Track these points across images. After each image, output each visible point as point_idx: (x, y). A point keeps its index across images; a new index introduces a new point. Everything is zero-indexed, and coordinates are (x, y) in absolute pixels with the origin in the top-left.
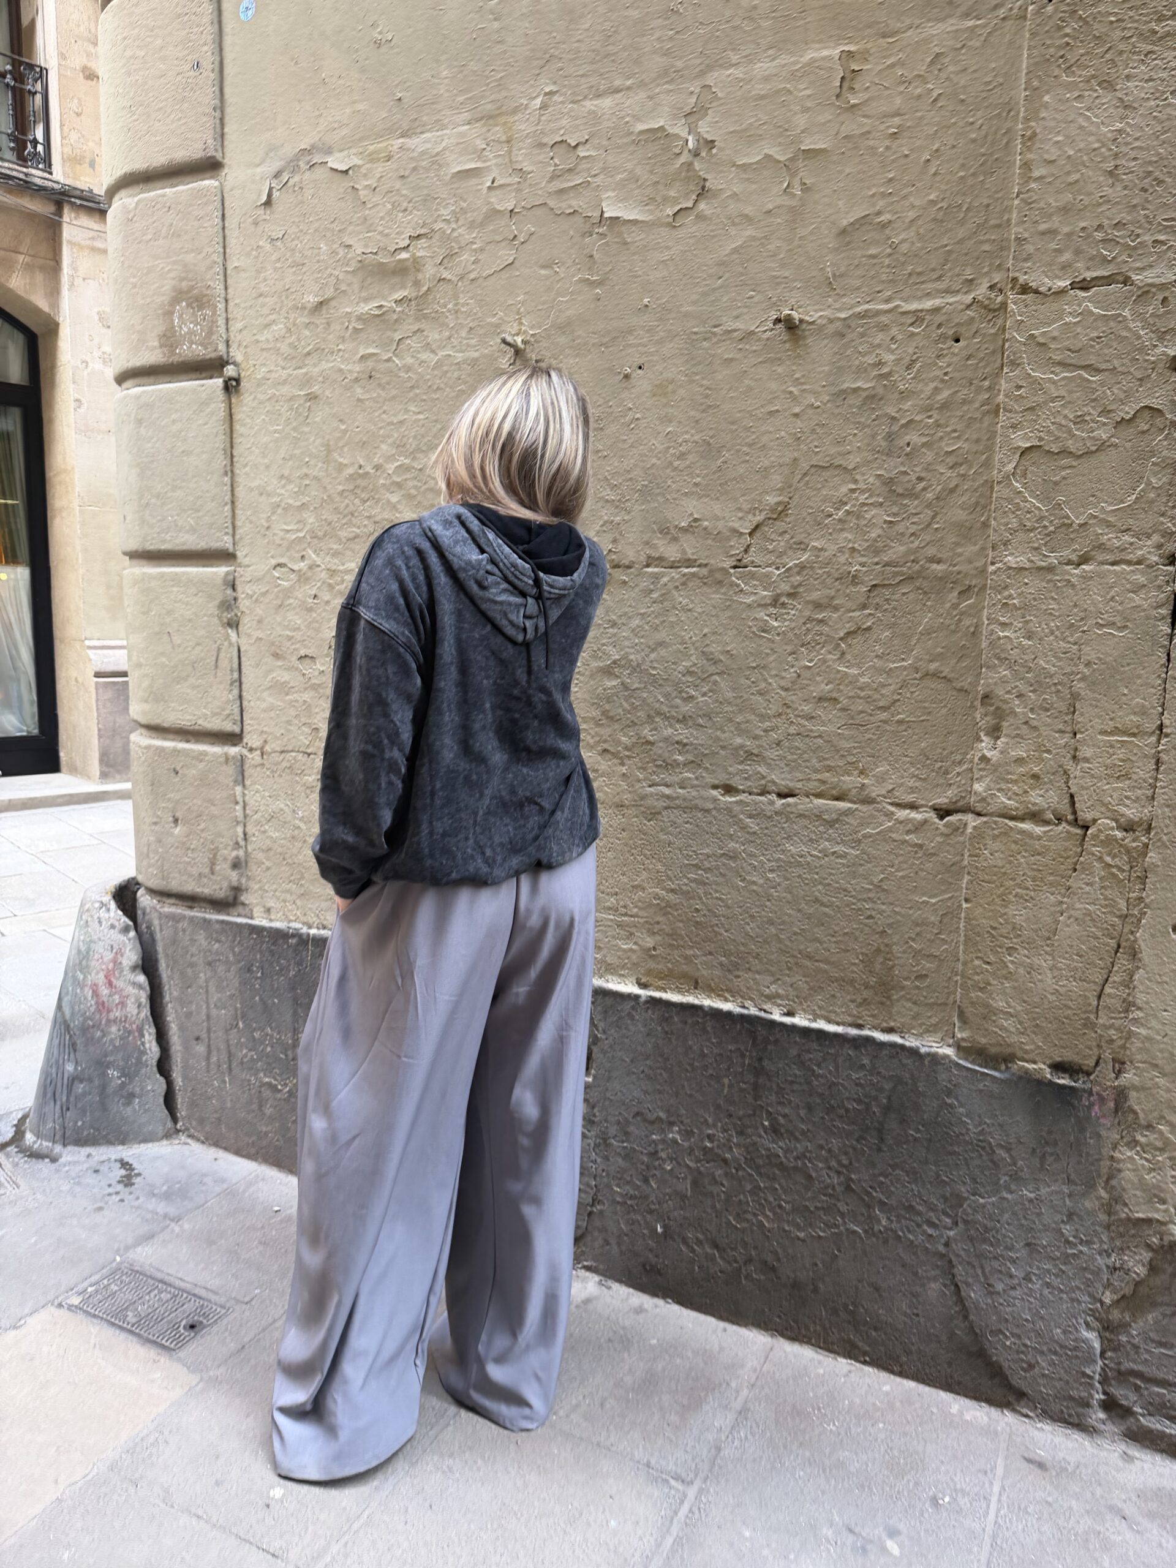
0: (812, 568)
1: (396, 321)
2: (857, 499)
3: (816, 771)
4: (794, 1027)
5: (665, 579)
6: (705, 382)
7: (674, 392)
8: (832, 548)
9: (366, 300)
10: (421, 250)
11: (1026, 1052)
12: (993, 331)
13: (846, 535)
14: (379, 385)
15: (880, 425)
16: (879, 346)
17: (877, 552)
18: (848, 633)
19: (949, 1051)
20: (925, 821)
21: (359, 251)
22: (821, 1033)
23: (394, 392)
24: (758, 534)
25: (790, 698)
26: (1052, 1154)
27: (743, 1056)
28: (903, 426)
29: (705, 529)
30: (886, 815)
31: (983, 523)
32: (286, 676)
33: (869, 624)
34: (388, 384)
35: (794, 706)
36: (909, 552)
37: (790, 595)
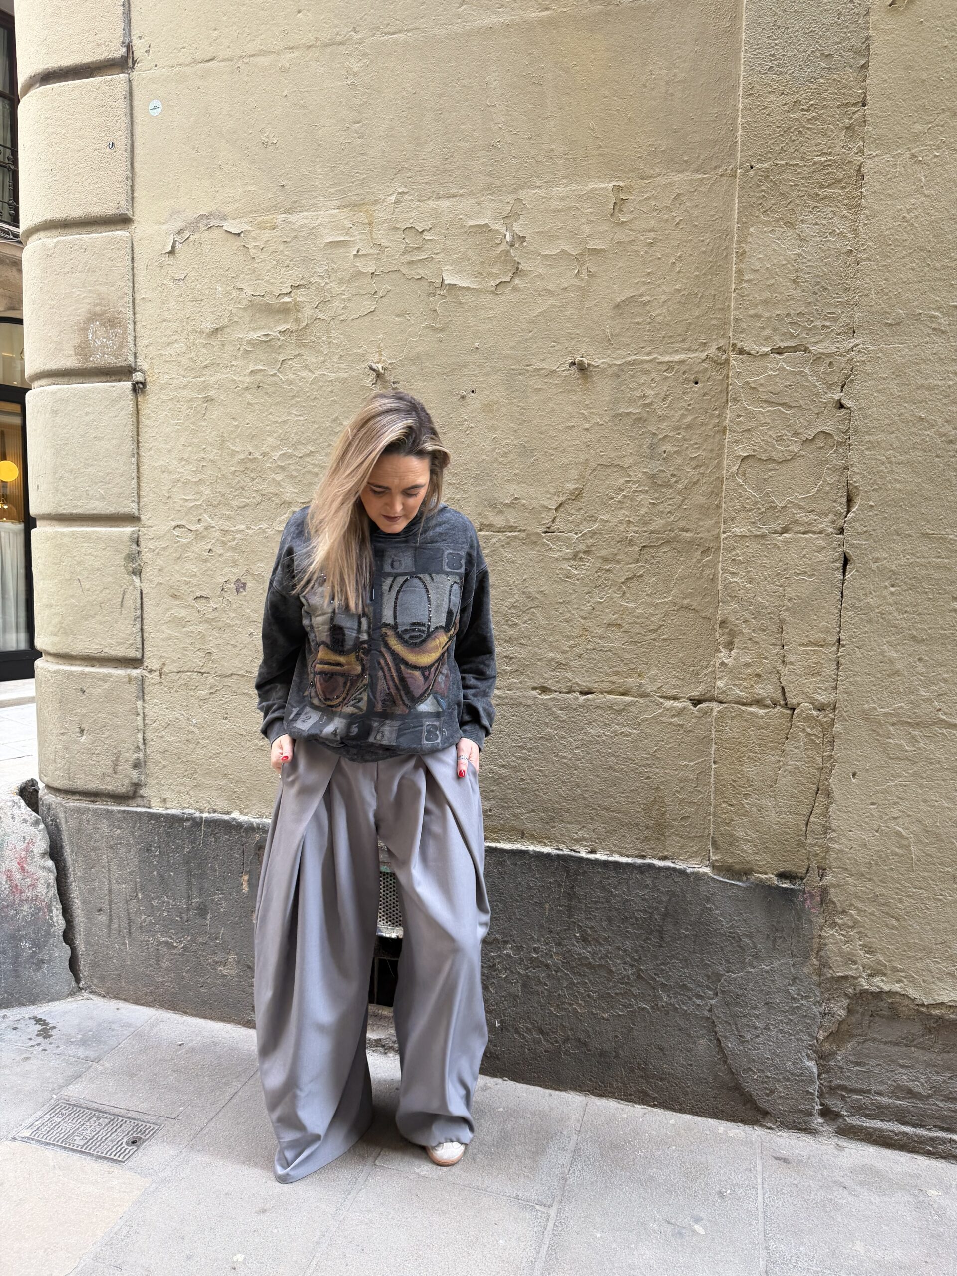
0: (600, 534)
1: (280, 347)
2: (630, 488)
3: (608, 675)
4: (597, 861)
5: (494, 540)
6: (521, 404)
7: (498, 410)
8: (615, 521)
9: (254, 330)
10: (300, 296)
11: (760, 867)
12: (720, 378)
13: (623, 512)
14: (267, 393)
15: (645, 438)
16: (643, 384)
17: (645, 524)
18: (627, 579)
19: (707, 870)
20: (685, 708)
21: (250, 293)
22: (616, 864)
23: (279, 399)
24: (561, 510)
25: (587, 623)
26: (780, 937)
27: (560, 886)
28: (661, 439)
29: (523, 505)
30: (658, 705)
31: (717, 505)
32: (183, 613)
33: (641, 573)
34: (274, 393)
35: (591, 629)
36: (668, 524)
37: (585, 552)
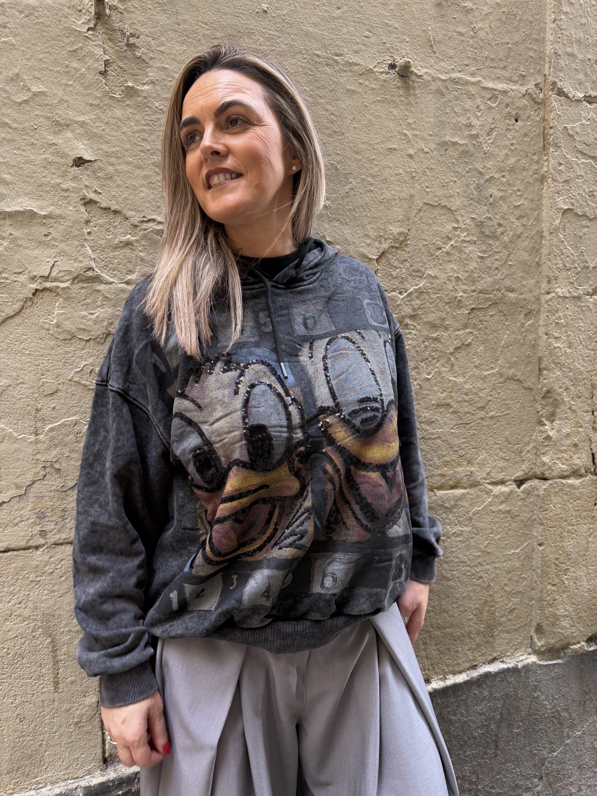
2: (458, 236)
8: (443, 277)
11: (575, 638)
12: (538, 119)
13: (452, 265)
15: (471, 177)
17: (474, 282)
18: (456, 349)
19: (534, 659)
24: (383, 261)
26: (588, 699)
28: (487, 181)
30: (488, 493)
33: (469, 340)
36: (495, 282)
